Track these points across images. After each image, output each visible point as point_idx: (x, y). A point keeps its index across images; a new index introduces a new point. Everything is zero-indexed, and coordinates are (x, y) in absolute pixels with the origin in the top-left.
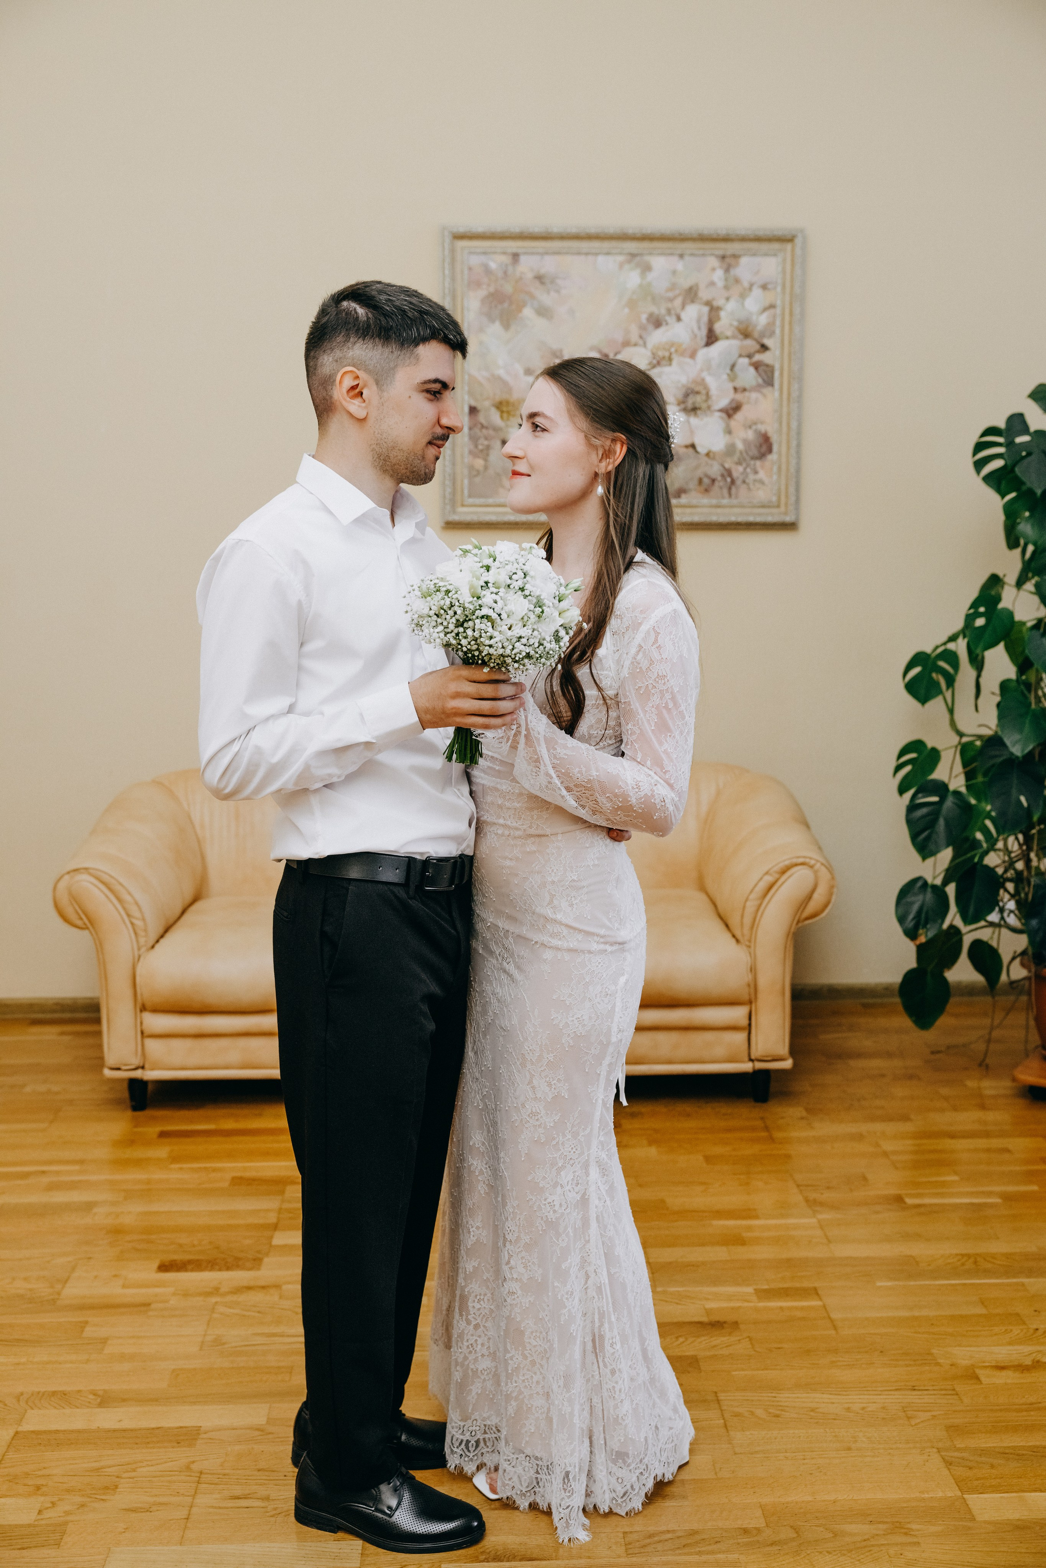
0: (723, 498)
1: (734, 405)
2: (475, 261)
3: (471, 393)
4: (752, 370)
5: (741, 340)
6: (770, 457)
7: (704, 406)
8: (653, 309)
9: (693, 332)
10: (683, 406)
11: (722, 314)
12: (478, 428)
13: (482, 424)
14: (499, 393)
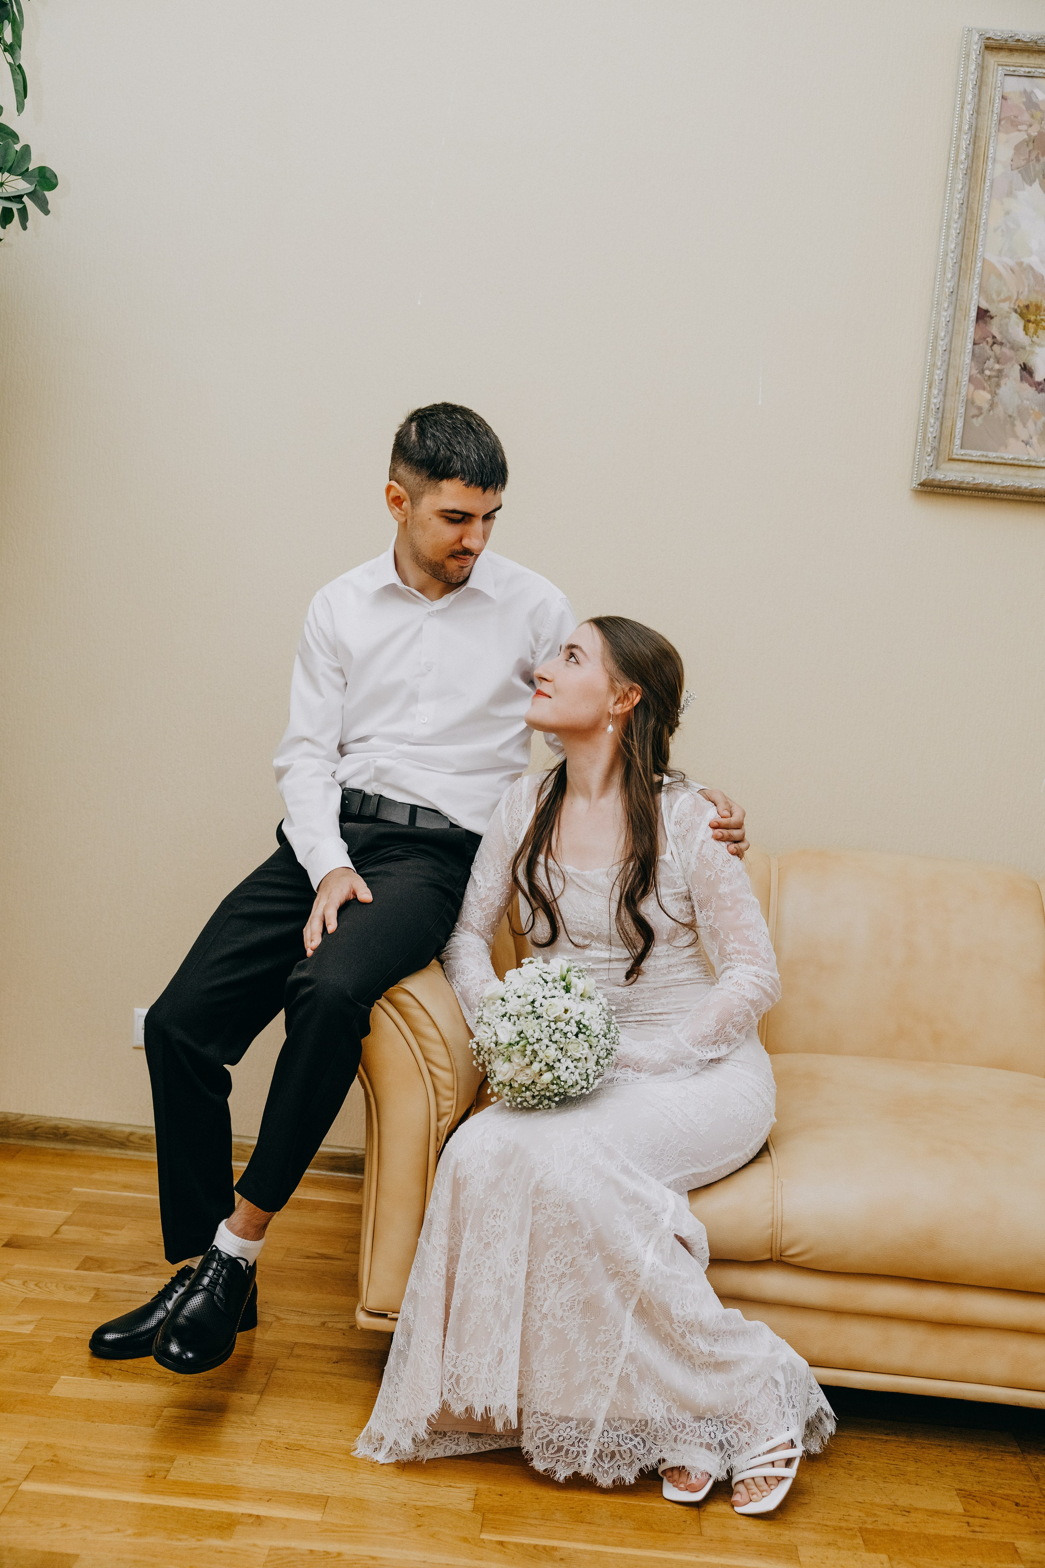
3: (984, 290)
12: (987, 342)
13: (994, 337)
14: (1026, 293)
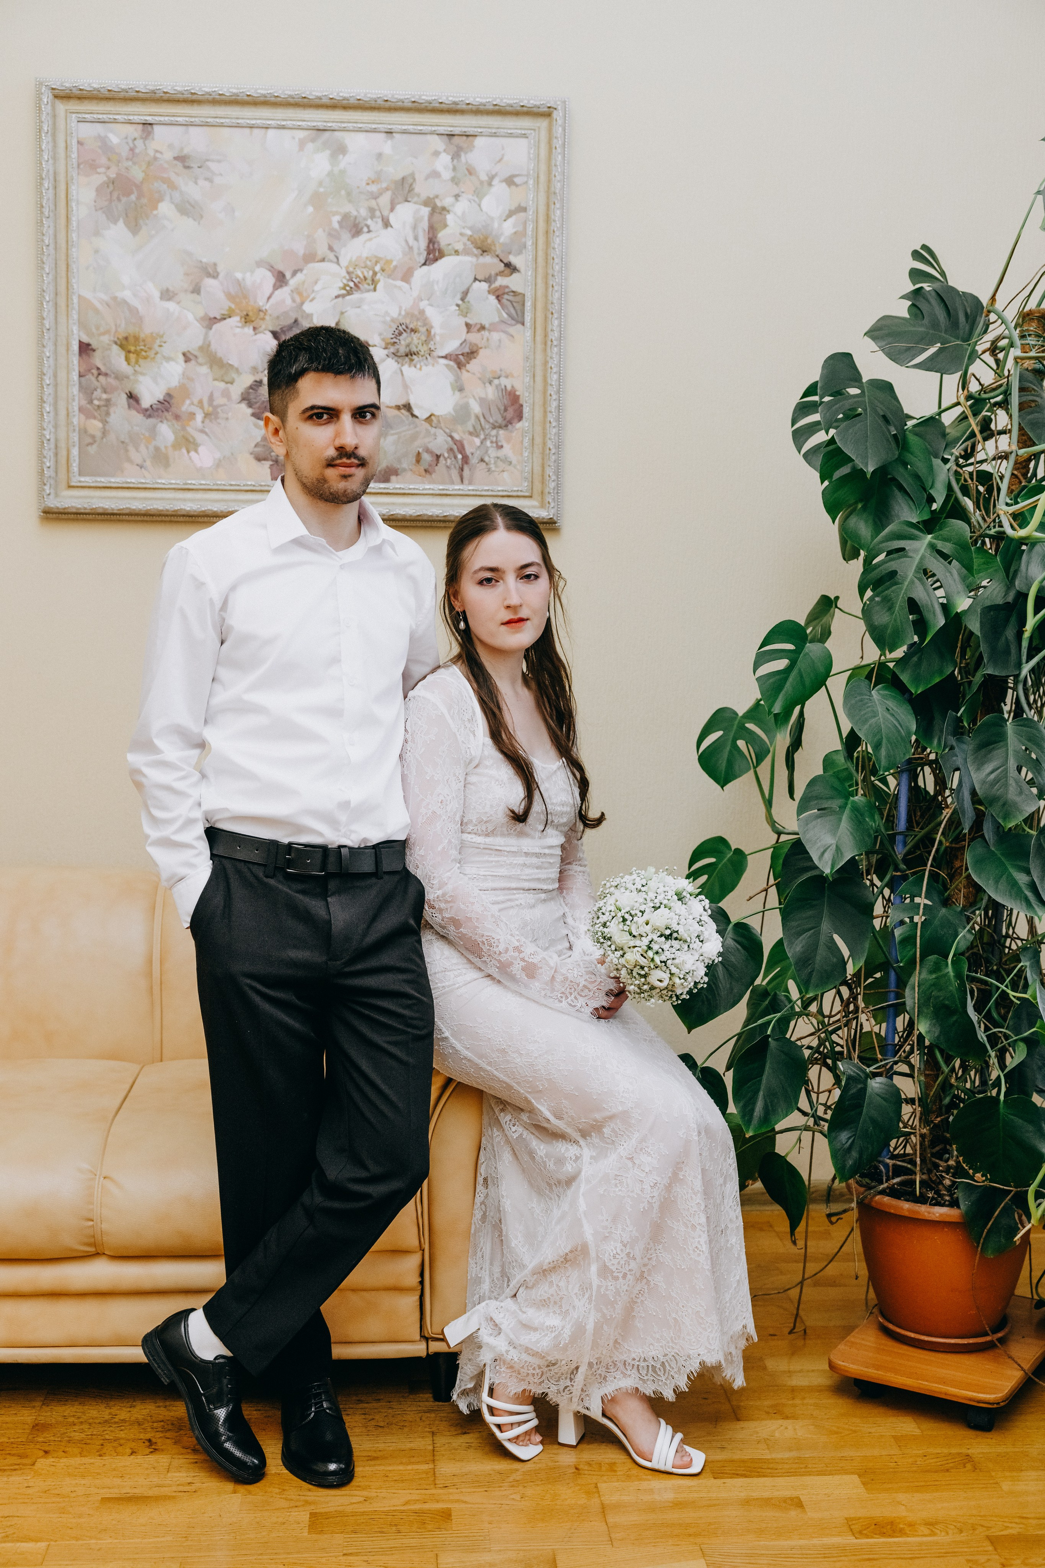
0: (453, 483)
1: (467, 350)
2: (87, 131)
3: (82, 325)
4: (492, 299)
5: (476, 256)
6: (519, 425)
7: (423, 349)
8: (349, 208)
9: (407, 242)
10: (392, 349)
11: (450, 218)
12: (93, 374)
13: (98, 369)
14: (123, 325)
